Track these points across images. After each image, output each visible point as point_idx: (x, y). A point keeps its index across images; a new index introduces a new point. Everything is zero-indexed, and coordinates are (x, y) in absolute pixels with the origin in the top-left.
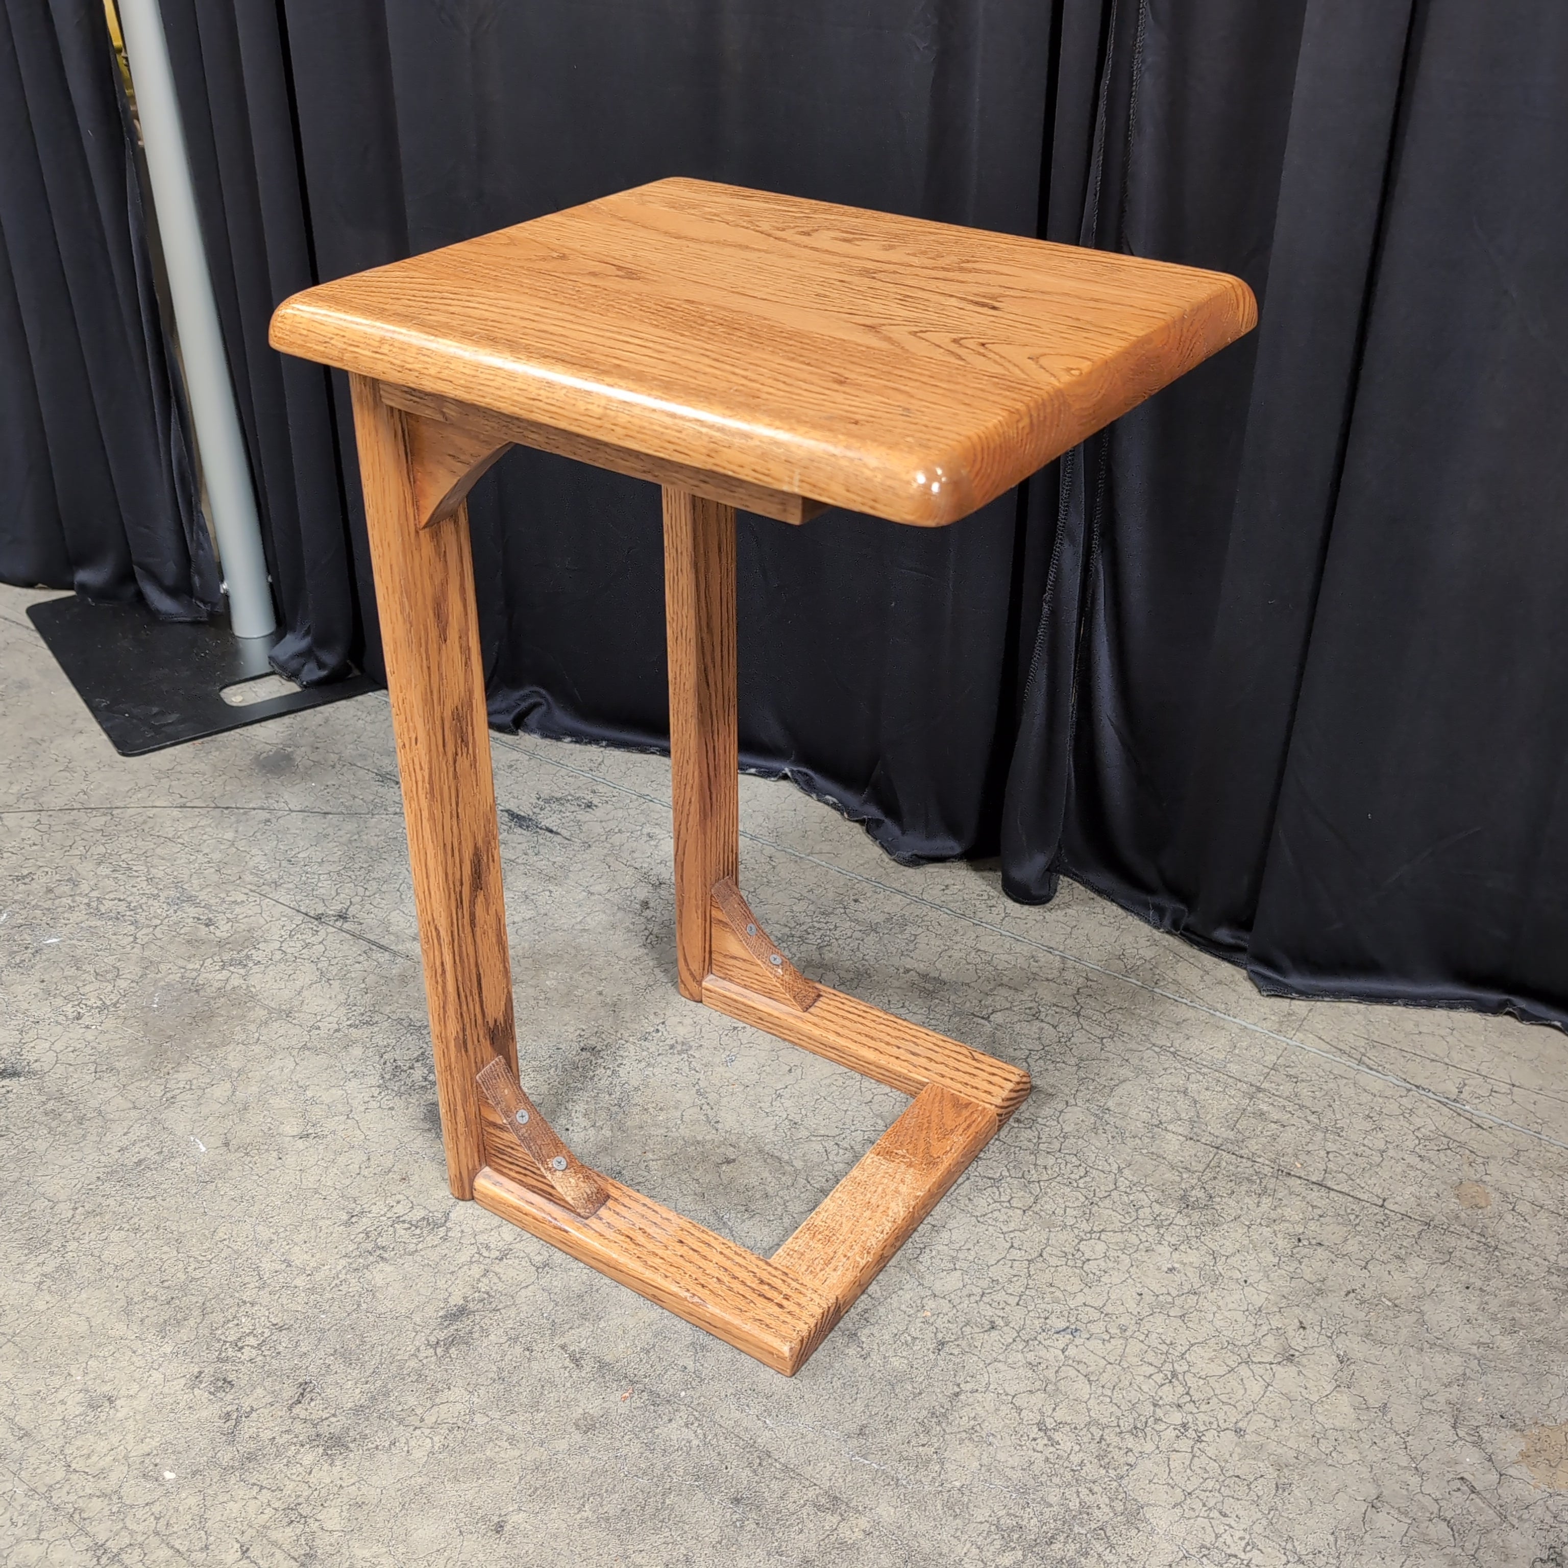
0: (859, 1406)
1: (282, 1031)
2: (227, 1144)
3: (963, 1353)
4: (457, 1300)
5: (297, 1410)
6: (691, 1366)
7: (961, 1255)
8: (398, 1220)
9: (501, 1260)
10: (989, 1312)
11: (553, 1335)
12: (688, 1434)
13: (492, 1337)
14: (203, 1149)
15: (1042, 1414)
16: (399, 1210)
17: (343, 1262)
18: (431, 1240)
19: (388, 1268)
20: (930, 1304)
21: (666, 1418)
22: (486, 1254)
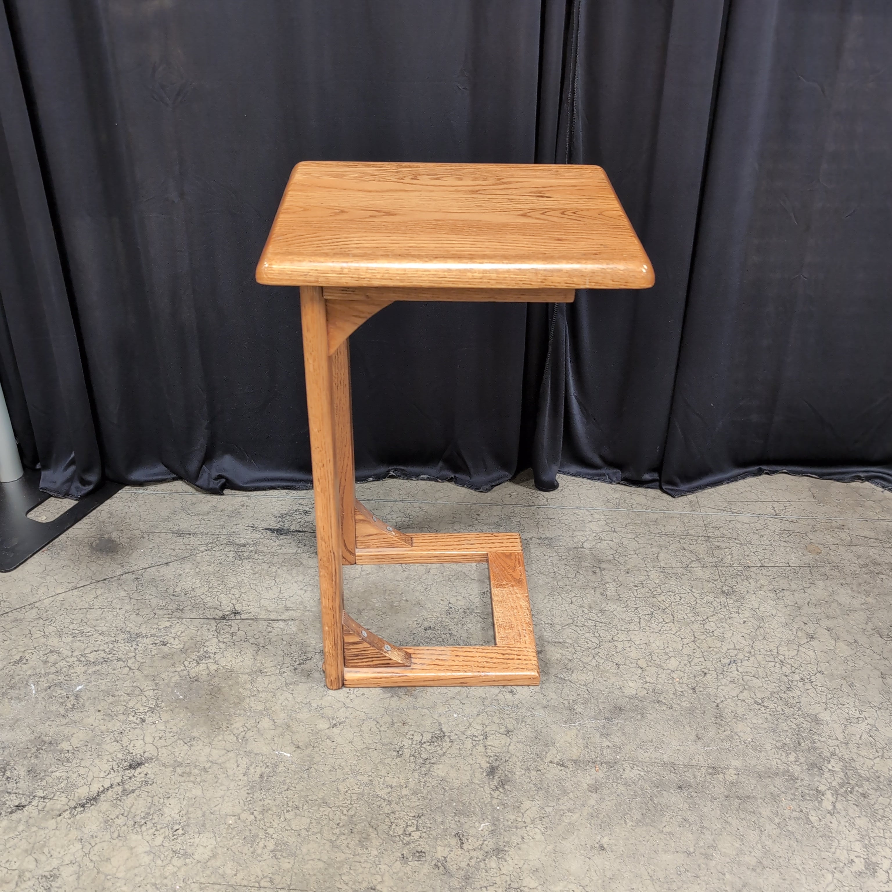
0: (688, 728)
1: (266, 682)
2: (298, 747)
3: (705, 689)
4: (485, 765)
5: (465, 846)
6: (609, 744)
7: (667, 650)
8: (421, 743)
9: (486, 738)
10: (698, 668)
11: (542, 759)
12: (635, 772)
13: (517, 773)
14: (289, 755)
15: (753, 698)
16: (417, 738)
17: (416, 774)
18: (446, 744)
19: (441, 766)
20: (675, 675)
21: (622, 770)
22: (477, 739)
